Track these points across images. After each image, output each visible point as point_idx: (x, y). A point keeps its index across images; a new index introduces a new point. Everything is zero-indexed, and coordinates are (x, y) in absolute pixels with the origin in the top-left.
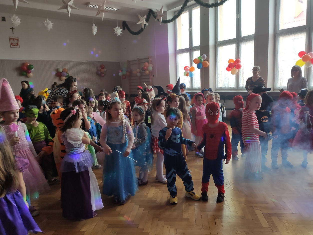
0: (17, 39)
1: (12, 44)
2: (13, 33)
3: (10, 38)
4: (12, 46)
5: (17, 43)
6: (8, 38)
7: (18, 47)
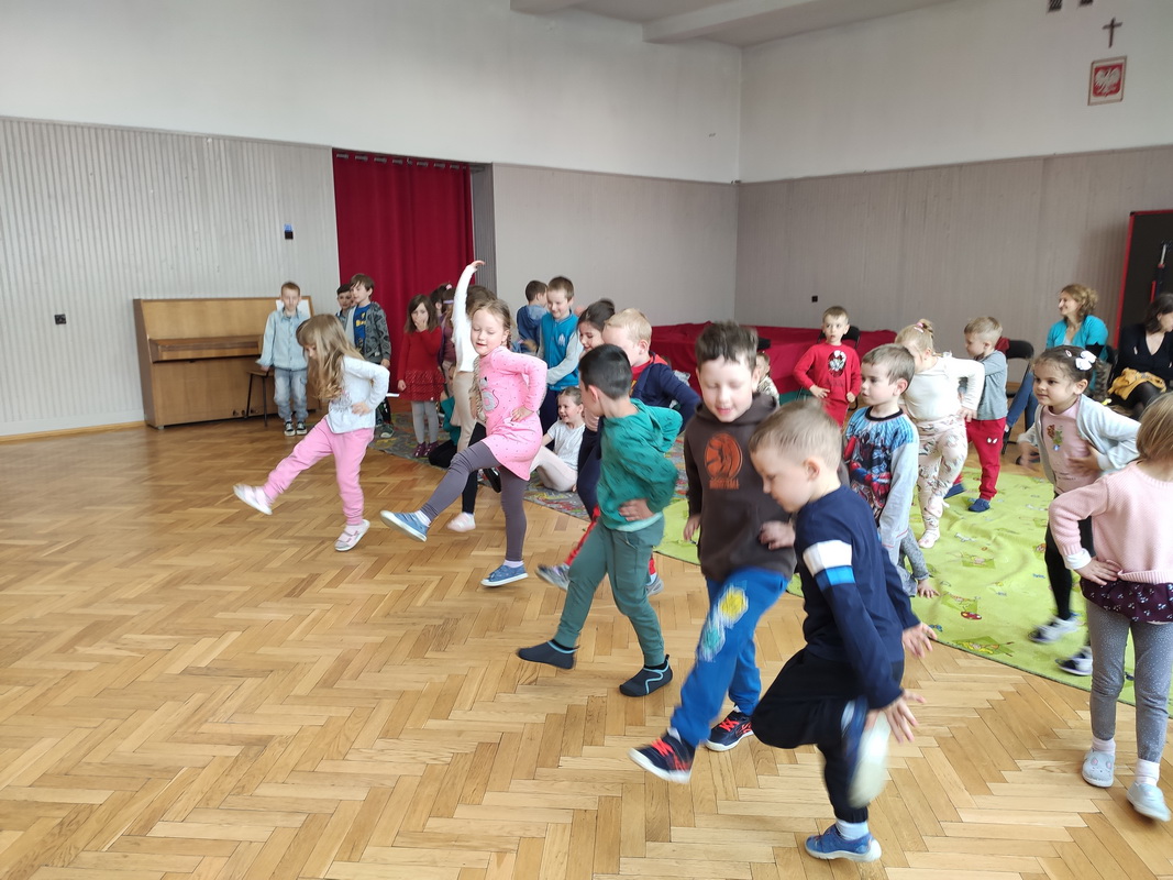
0: (1120, 67)
1: (1097, 90)
2: (1111, 44)
3: (1095, 66)
4: (1094, 99)
5: (1116, 81)
6: (1089, 65)
7: (1118, 95)
